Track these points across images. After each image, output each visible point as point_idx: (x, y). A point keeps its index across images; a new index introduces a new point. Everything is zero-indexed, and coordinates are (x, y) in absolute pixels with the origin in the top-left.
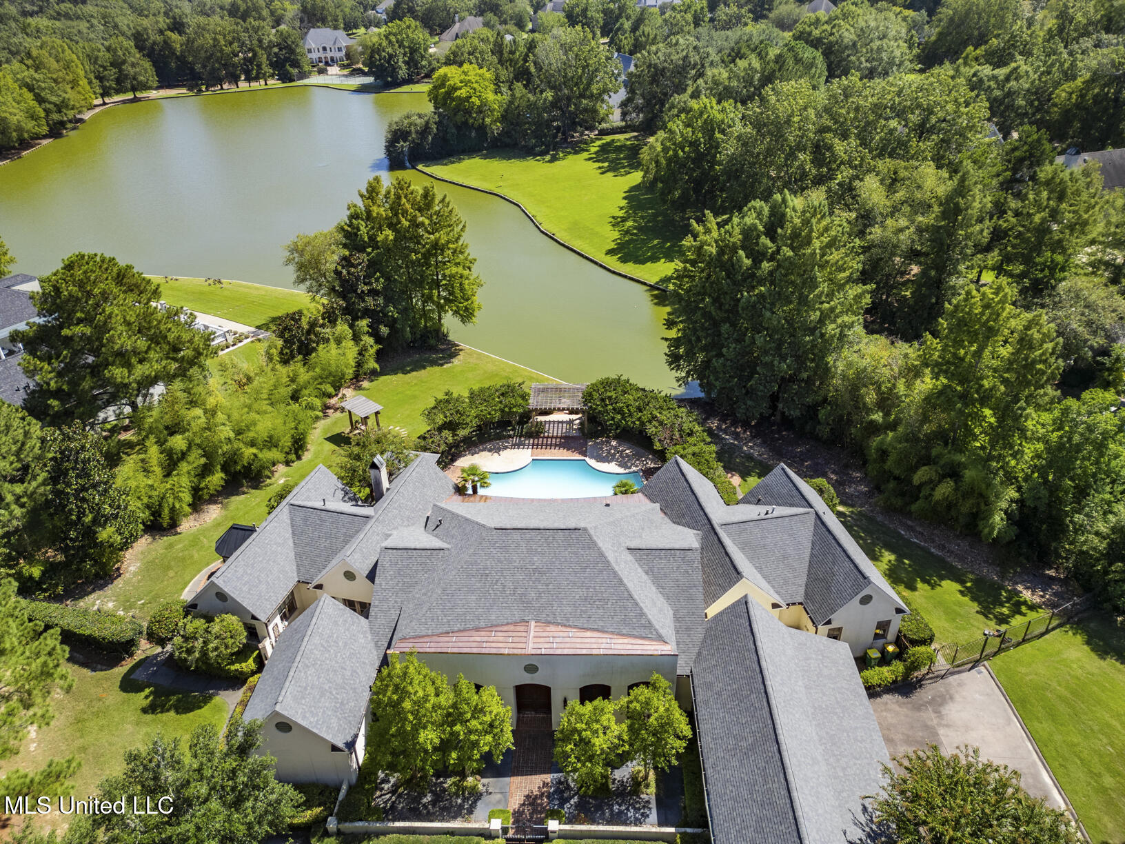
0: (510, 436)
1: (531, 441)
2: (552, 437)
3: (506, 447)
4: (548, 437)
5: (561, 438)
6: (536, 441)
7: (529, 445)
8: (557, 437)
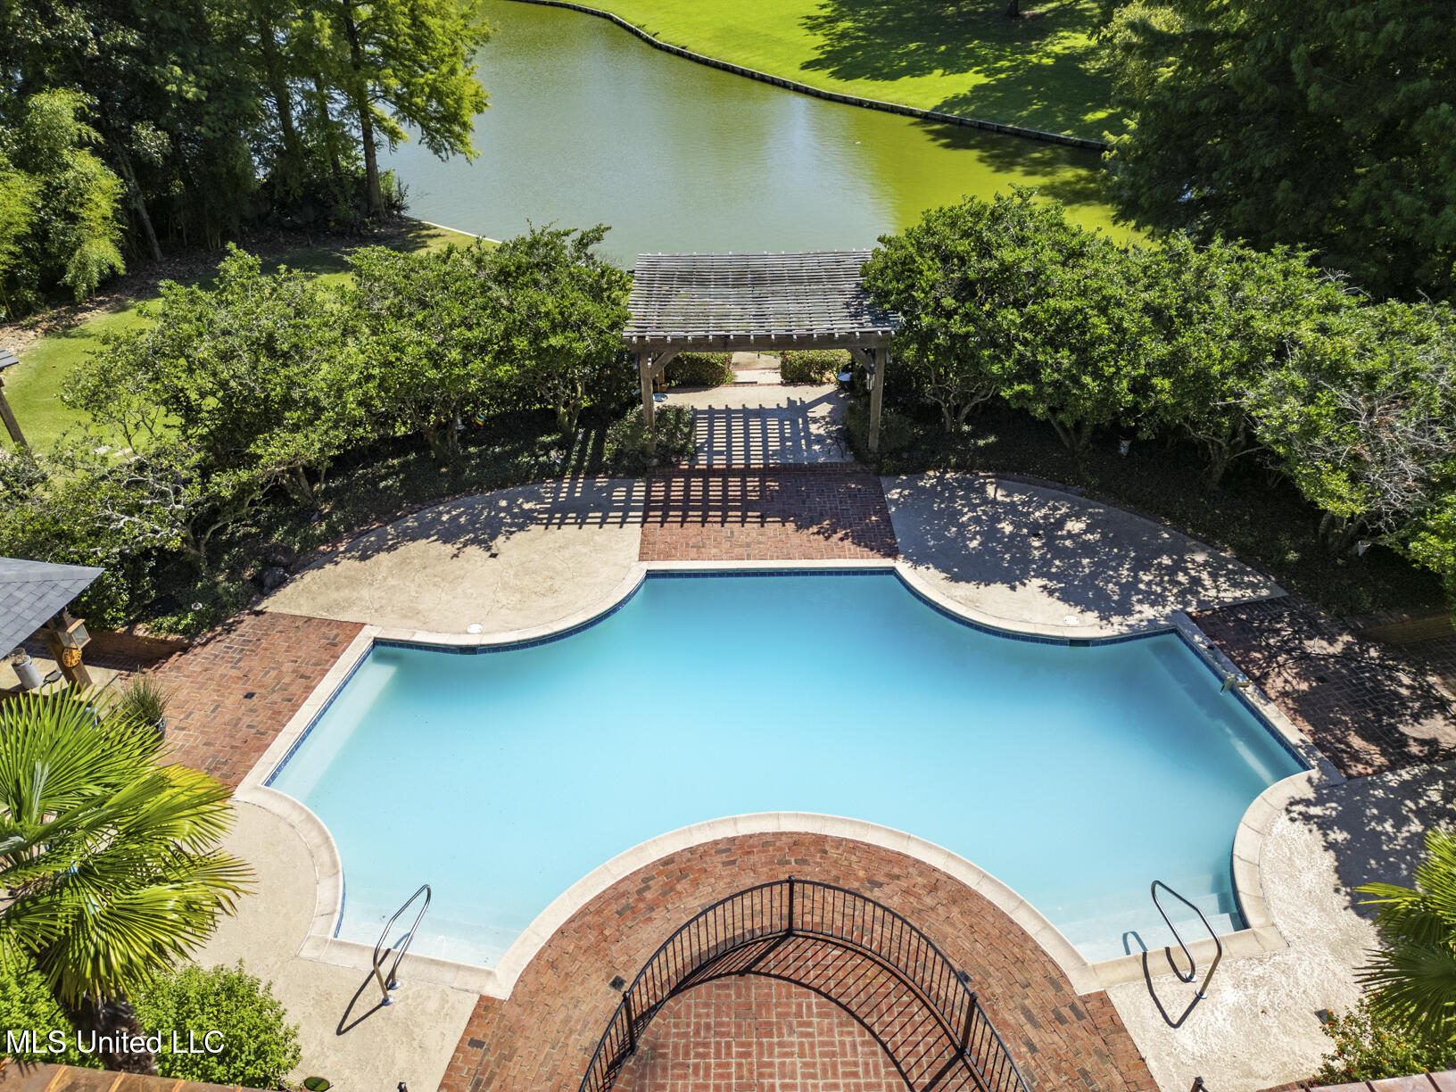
0: (547, 472)
1: (639, 491)
2: (727, 473)
3: (528, 519)
4: (710, 472)
5: (765, 473)
6: (658, 491)
7: (626, 509)
8: (746, 472)
